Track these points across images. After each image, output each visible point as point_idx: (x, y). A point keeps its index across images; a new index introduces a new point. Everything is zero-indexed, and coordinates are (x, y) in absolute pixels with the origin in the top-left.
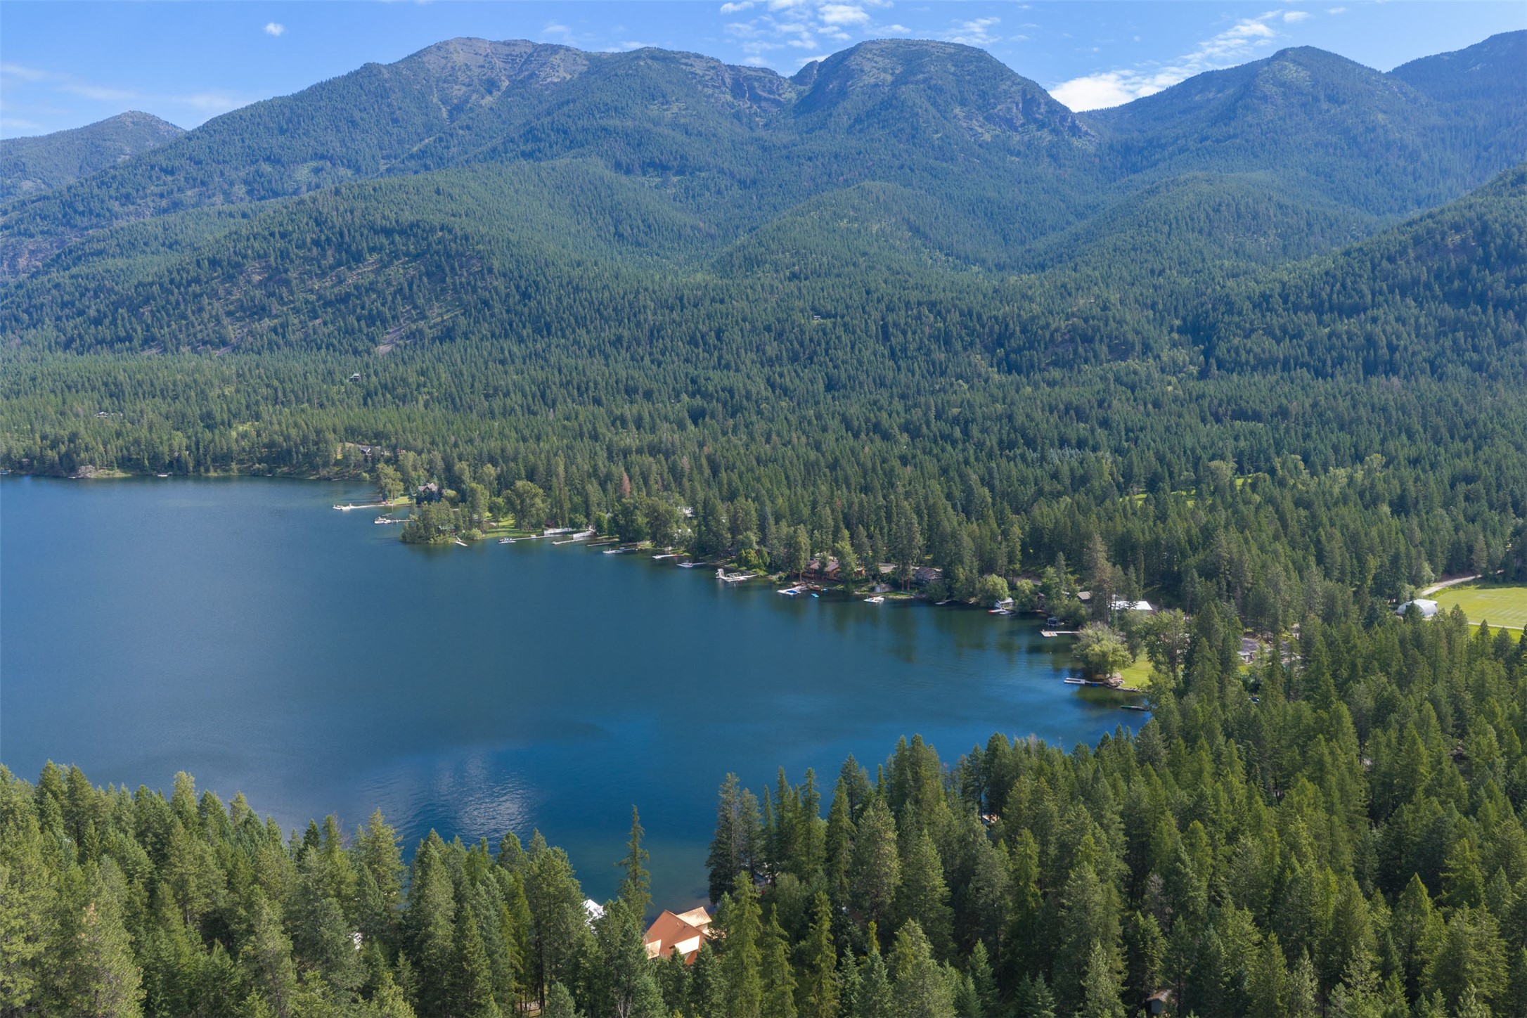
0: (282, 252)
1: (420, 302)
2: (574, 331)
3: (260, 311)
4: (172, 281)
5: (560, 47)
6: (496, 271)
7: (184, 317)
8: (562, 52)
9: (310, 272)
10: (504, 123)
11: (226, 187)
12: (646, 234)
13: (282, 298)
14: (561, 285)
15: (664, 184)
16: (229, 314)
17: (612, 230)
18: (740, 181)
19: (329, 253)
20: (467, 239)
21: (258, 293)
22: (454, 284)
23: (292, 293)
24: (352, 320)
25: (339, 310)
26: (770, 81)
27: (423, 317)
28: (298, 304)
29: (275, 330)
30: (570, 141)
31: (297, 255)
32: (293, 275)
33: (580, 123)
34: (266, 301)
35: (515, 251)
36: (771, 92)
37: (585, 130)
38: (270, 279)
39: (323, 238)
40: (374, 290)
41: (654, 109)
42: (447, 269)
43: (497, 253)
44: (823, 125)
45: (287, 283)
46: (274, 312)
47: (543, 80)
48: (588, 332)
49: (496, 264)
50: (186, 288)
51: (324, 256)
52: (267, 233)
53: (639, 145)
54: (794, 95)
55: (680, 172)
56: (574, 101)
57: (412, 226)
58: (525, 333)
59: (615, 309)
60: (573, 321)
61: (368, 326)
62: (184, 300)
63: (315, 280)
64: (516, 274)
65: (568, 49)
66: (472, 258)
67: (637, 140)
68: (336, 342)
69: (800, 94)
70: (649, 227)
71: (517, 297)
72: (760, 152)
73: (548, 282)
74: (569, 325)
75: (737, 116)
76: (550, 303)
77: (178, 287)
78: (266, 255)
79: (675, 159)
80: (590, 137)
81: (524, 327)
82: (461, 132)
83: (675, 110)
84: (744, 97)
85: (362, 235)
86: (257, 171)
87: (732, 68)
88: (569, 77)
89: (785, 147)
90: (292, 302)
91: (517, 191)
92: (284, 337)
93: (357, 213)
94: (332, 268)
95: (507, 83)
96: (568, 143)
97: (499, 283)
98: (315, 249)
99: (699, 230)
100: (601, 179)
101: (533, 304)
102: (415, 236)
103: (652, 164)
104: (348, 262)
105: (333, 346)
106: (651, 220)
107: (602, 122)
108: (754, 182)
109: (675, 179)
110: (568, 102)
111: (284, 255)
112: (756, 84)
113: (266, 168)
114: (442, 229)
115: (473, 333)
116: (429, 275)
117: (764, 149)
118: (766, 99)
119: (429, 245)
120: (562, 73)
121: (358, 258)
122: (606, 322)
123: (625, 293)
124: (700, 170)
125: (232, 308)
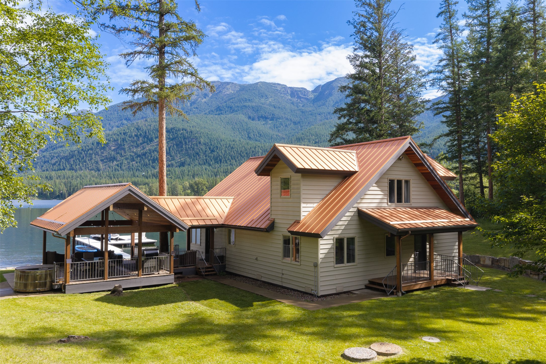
0: (123, 139)
1: (173, 154)
2: (230, 161)
3: (113, 159)
4: (82, 150)
5: (230, 83)
6: (202, 143)
7: (85, 162)
8: (231, 84)
9: (133, 145)
10: (210, 107)
11: (110, 128)
12: (259, 137)
13: (122, 155)
14: (226, 147)
15: (266, 123)
16: (102, 160)
17: (247, 136)
18: (294, 122)
19: (141, 139)
20: (192, 132)
21: (113, 153)
22: (186, 148)
23: (125, 152)
24: (147, 160)
25: (142, 158)
26: (304, 92)
27: (173, 159)
28: (127, 156)
29: (118, 165)
30: (232, 110)
31: (128, 140)
32: (126, 147)
33: (236, 105)
34: (116, 155)
35: (209, 136)
36: (305, 95)
37: (237, 106)
38: (118, 148)
39: (139, 134)
40: (156, 151)
41: (263, 100)
42: (184, 143)
43: (203, 137)
44: (324, 104)
45: (124, 149)
46: (118, 159)
47: (225, 93)
48: (236, 161)
49: (202, 140)
50: (87, 152)
51: (139, 140)
52: (119, 133)
53: (257, 111)
54: (313, 96)
55: (272, 119)
56: (234, 98)
57: (172, 129)
58: (212, 163)
59: (247, 153)
60: (230, 158)
61: (153, 163)
62: (86, 155)
63: (134, 148)
64: (209, 144)
65: (233, 83)
66: (193, 138)
67: (256, 109)
68: (140, 169)
69: (315, 96)
70: (260, 135)
71: (210, 151)
72: (301, 113)
73: (221, 146)
74: (229, 159)
75: (293, 103)
76: (222, 153)
77: (84, 152)
78: (117, 140)
79: (270, 115)
80: (240, 109)
81: (211, 161)
82: (194, 109)
83: (270, 100)
84: (295, 97)
85: (153, 132)
86: (122, 123)
87: (291, 88)
88: (233, 92)
89: (310, 111)
90: (125, 156)
91: (212, 123)
92: (121, 167)
93: (152, 126)
94: (141, 144)
95: (211, 95)
96: (232, 111)
97: (203, 147)
98: (135, 138)
99: (279, 136)
100: (243, 121)
101: (215, 153)
102: (173, 132)
103: (262, 117)
104: (147, 142)
105: (139, 170)
106: (261, 133)
107: (244, 104)
108: (299, 122)
109: (270, 122)
110: (232, 99)
111: (124, 140)
112: (299, 93)
113: (125, 122)
114: (183, 130)
115: (192, 164)
116: (177, 145)
117: (303, 112)
118: (303, 98)
119: (178, 135)
120: (230, 91)
121: (151, 140)
122: (243, 157)
123: (251, 148)
124: (279, 119)
125: (103, 158)
